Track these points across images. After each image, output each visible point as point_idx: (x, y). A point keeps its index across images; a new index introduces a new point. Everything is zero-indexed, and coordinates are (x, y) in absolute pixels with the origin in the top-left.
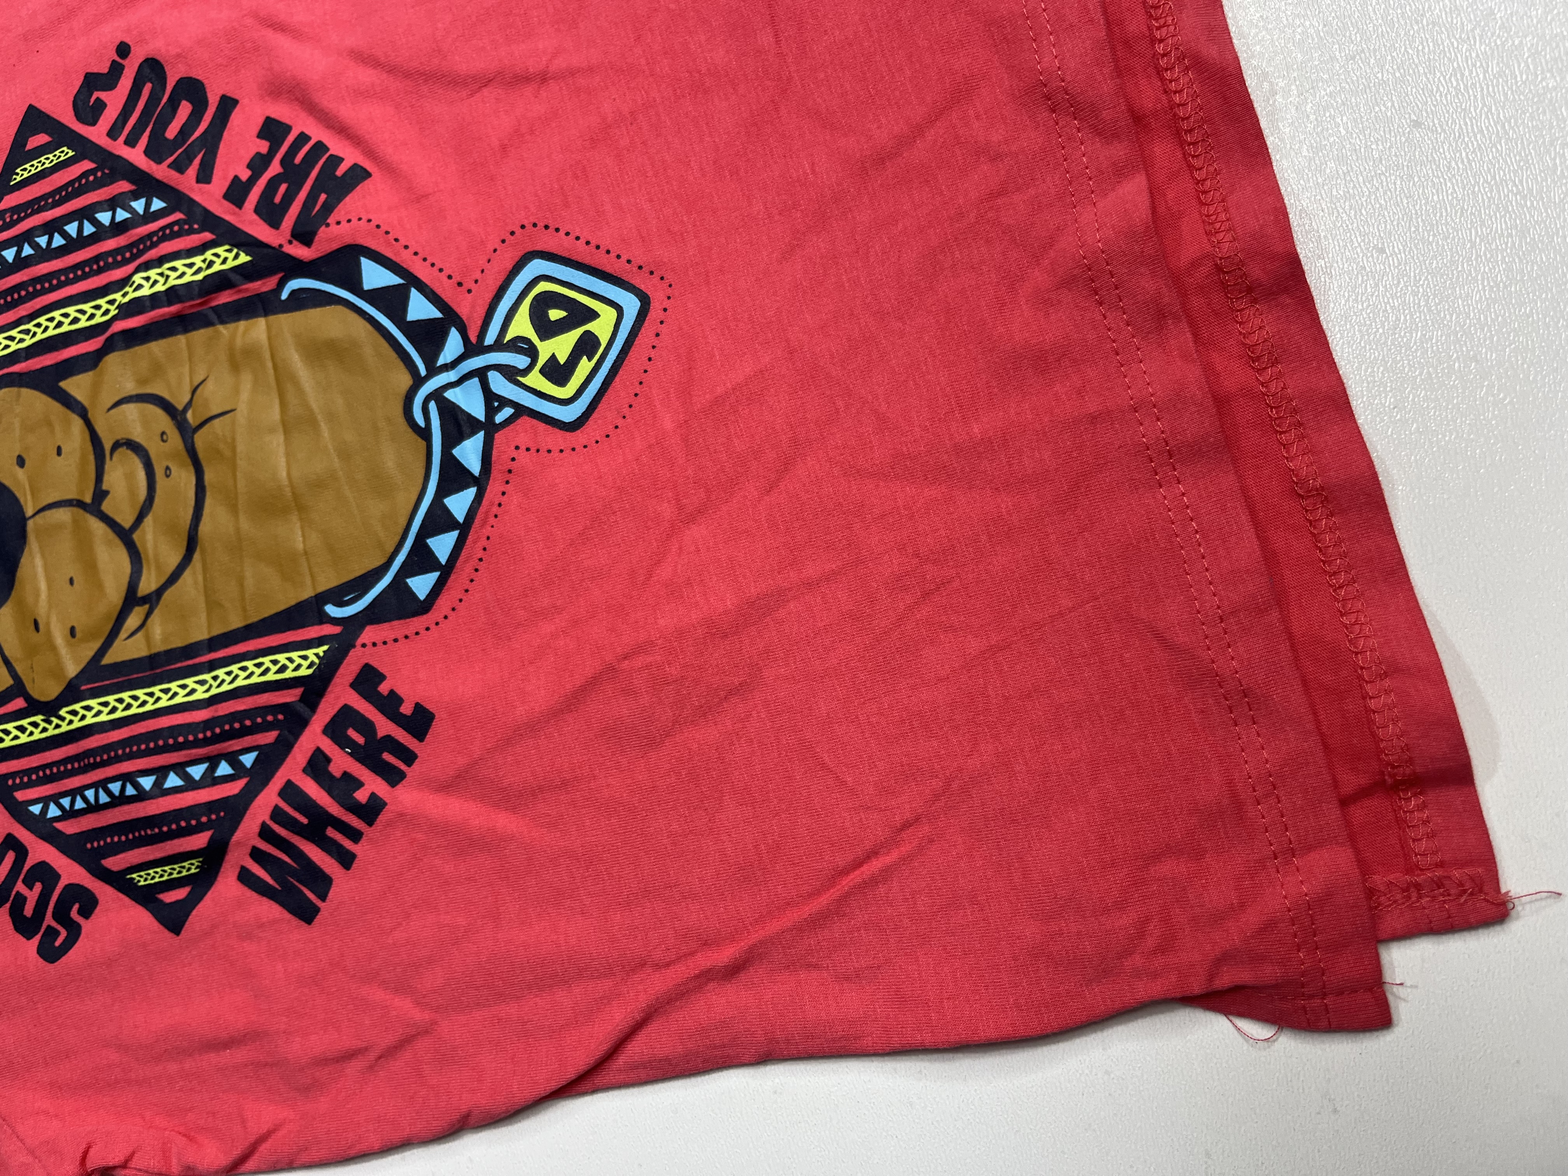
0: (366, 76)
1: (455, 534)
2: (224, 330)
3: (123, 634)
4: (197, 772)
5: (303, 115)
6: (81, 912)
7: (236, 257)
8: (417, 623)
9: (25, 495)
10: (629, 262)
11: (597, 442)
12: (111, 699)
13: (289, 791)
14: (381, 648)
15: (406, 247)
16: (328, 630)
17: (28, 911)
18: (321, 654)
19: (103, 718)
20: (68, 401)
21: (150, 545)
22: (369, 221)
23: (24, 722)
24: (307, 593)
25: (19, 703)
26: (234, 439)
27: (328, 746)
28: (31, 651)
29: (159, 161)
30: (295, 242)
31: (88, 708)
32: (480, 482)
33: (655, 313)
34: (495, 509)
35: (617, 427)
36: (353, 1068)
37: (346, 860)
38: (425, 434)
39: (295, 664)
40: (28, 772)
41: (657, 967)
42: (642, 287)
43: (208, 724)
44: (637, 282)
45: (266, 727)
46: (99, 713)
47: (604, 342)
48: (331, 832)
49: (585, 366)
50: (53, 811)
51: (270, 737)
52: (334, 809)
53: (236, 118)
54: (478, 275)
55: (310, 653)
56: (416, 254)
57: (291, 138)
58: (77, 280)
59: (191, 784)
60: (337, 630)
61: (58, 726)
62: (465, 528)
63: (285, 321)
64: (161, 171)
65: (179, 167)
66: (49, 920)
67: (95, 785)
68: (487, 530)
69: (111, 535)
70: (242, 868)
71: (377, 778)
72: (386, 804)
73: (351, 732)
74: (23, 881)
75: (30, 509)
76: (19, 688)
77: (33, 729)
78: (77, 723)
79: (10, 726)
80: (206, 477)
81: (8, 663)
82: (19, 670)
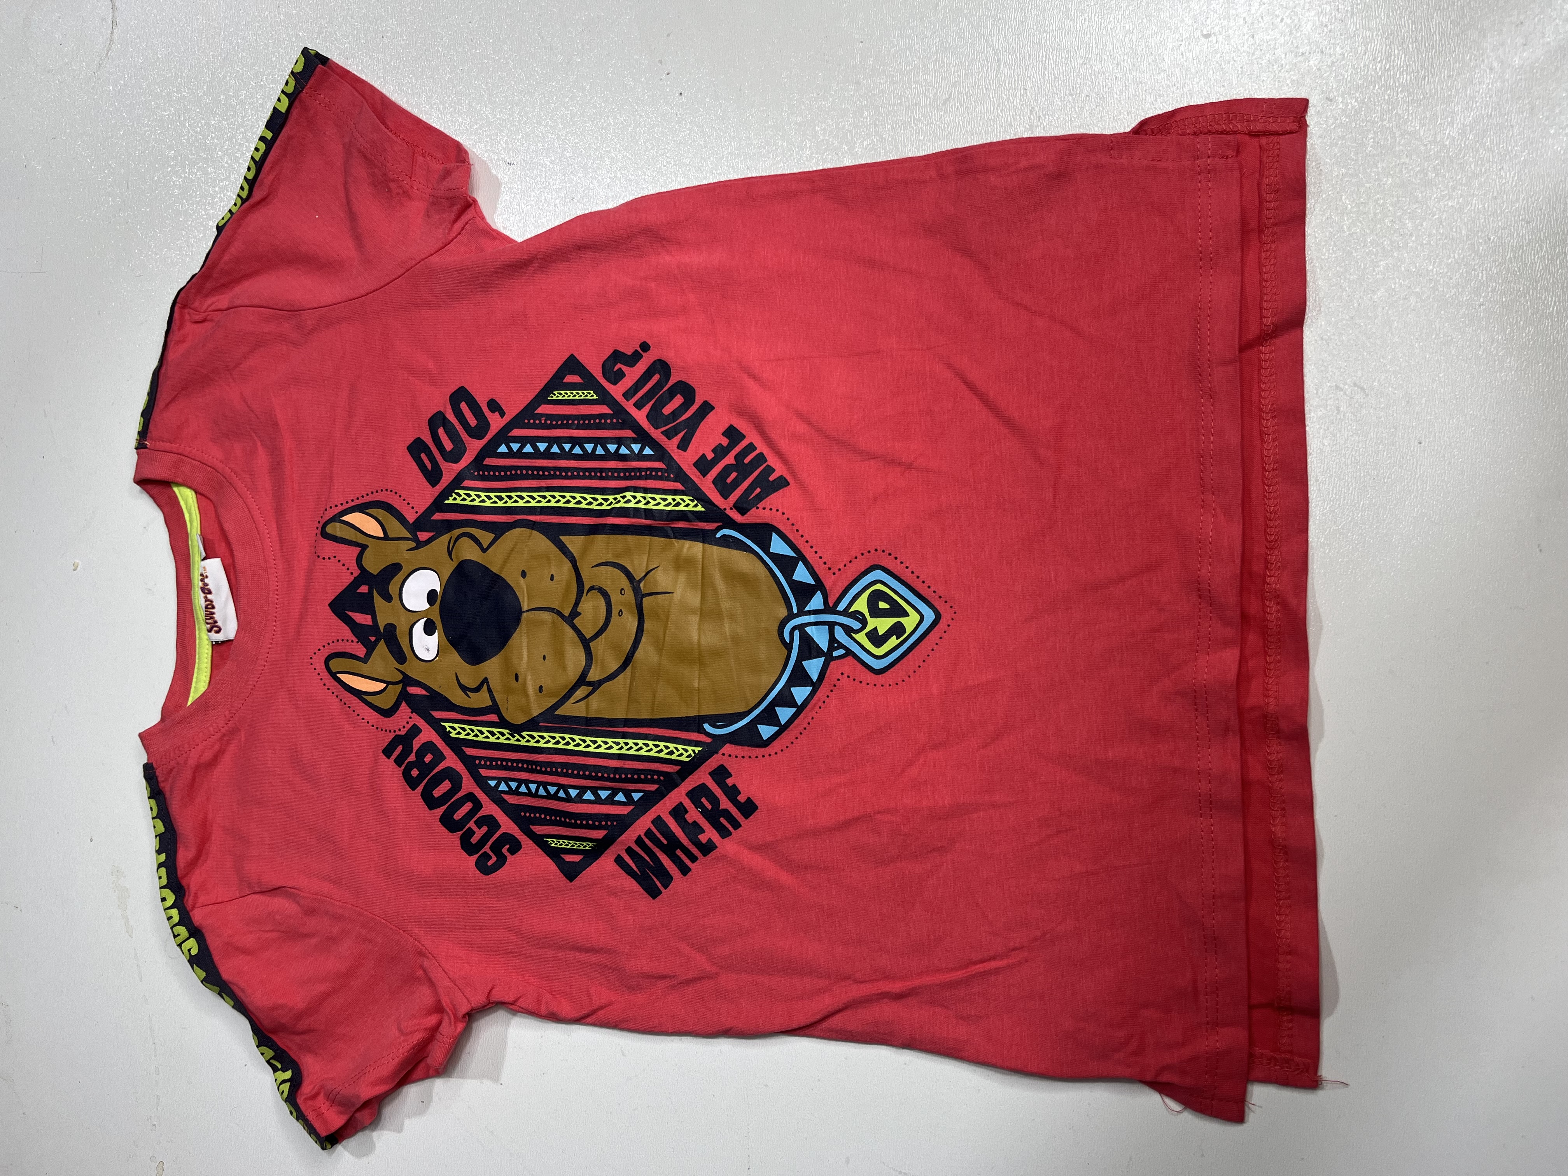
0: (801, 428)
1: (794, 710)
2: (677, 543)
3: (572, 700)
4: (604, 794)
5: (755, 432)
6: (508, 850)
7: (696, 506)
8: (759, 751)
9: (523, 597)
10: (934, 592)
11: (890, 685)
12: (557, 735)
13: (658, 821)
14: (733, 759)
15: (802, 536)
16: (702, 738)
17: (474, 840)
18: (697, 752)
19: (550, 745)
20: (563, 549)
21: (600, 652)
22: (783, 514)
23: (495, 730)
24: (693, 713)
25: (494, 718)
26: (669, 611)
27: (687, 803)
28: (508, 690)
29: (656, 428)
30: (734, 510)
31: (543, 737)
32: (816, 686)
33: (942, 625)
34: (821, 703)
35: (903, 681)
36: (661, 984)
37: (685, 870)
38: (789, 647)
39: (679, 753)
40: (491, 759)
41: (856, 981)
42: (938, 608)
43: (616, 770)
44: (936, 604)
45: (652, 781)
46: (548, 742)
47: (908, 631)
48: (679, 852)
49: (893, 641)
50: (503, 787)
51: (654, 787)
52: (685, 841)
53: (711, 417)
54: (841, 567)
55: (690, 748)
56: (807, 542)
57: (744, 444)
58: (584, 477)
59: (598, 800)
60: (709, 740)
61: (518, 740)
62: (800, 709)
63: (716, 551)
64: (656, 434)
65: (669, 435)
66: (487, 848)
67: (539, 784)
68: (813, 714)
69: (577, 639)
70: (619, 855)
71: (715, 831)
72: (717, 847)
73: (703, 800)
74: (475, 822)
75: (525, 607)
76: (494, 708)
77: (500, 736)
78: (532, 743)
79: (484, 729)
80: (645, 625)
81: (490, 691)
82: (497, 697)
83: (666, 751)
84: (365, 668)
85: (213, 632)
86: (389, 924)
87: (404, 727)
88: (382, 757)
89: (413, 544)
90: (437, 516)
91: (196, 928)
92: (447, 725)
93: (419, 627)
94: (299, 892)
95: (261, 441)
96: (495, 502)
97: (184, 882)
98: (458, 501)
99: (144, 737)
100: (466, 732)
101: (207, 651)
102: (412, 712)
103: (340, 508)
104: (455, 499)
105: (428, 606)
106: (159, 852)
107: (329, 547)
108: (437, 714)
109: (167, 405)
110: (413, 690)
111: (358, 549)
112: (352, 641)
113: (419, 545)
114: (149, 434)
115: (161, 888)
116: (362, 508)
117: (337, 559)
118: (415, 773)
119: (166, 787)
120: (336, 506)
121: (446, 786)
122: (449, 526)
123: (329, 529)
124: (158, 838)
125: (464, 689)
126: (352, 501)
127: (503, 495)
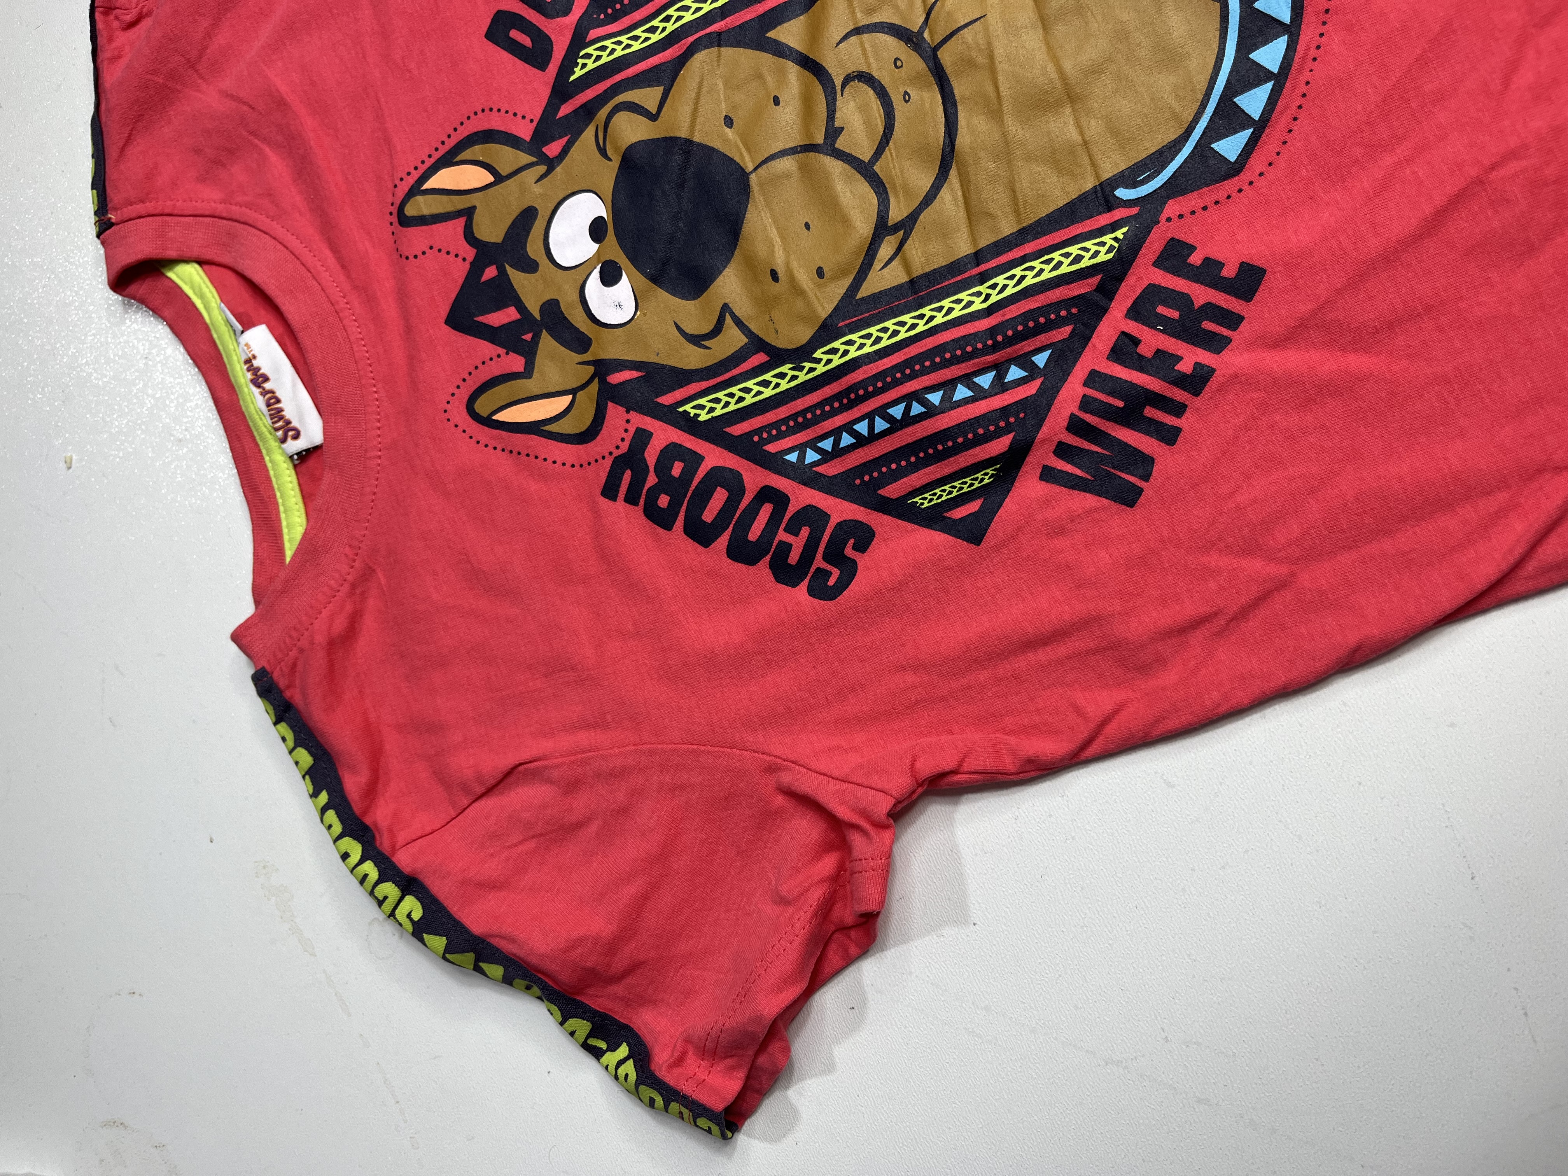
1: (1269, 86)
3: (877, 265)
6: (856, 548)
8: (1229, 186)
9: (741, 154)
12: (873, 330)
14: (1189, 219)
16: (1123, 212)
17: (794, 558)
18: (1121, 237)
19: (867, 350)
20: (779, 50)
21: (896, 172)
23: (767, 377)
24: (1088, 185)
25: (760, 358)
27: (1133, 328)
28: (768, 304)
32: (1292, 30)
34: (1314, 53)
36: (1197, 638)
37: (1170, 436)
39: (1092, 252)
40: (776, 425)
43: (992, 332)
45: (1061, 322)
46: (862, 346)
48: (1150, 412)
50: (811, 456)
51: (1066, 331)
52: (1153, 387)
55: (1107, 239)
59: (980, 394)
60: (1135, 210)
61: (811, 370)
62: (1280, 78)
66: (819, 562)
67: (871, 416)
68: (1306, 75)
69: (850, 171)
70: (1045, 468)
71: (1199, 351)
72: (1213, 370)
73: (1160, 309)
74: (785, 530)
75: (750, 167)
76: (757, 344)
77: (778, 381)
78: (837, 361)
79: (749, 384)
80: (956, 91)
81: (739, 323)
82: (753, 327)
83: (1067, 261)
84: (531, 385)
85: (289, 439)
86: (703, 748)
87: (623, 440)
88: (604, 502)
89: (542, 169)
90: (565, 110)
91: (407, 876)
92: (687, 407)
93: (594, 284)
94: (546, 762)
95: (269, 144)
96: (647, 39)
97: (368, 820)
98: (591, 65)
99: (238, 637)
100: (722, 404)
101: (289, 479)
102: (628, 412)
103: (416, 175)
104: (584, 65)
105: (597, 246)
106: (315, 795)
107: (417, 238)
108: (666, 400)
109: (123, 149)
110: (616, 378)
111: (461, 221)
112: (499, 356)
113: (551, 164)
114: (110, 206)
115: (335, 841)
116: (448, 160)
117: (435, 249)
118: (663, 501)
119: (295, 696)
120: (409, 174)
121: (720, 497)
122: (588, 112)
123: (410, 210)
124: (307, 777)
125: (696, 340)
126: (430, 156)
127: (655, 23)
